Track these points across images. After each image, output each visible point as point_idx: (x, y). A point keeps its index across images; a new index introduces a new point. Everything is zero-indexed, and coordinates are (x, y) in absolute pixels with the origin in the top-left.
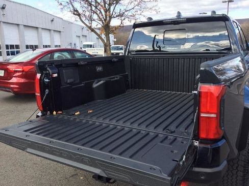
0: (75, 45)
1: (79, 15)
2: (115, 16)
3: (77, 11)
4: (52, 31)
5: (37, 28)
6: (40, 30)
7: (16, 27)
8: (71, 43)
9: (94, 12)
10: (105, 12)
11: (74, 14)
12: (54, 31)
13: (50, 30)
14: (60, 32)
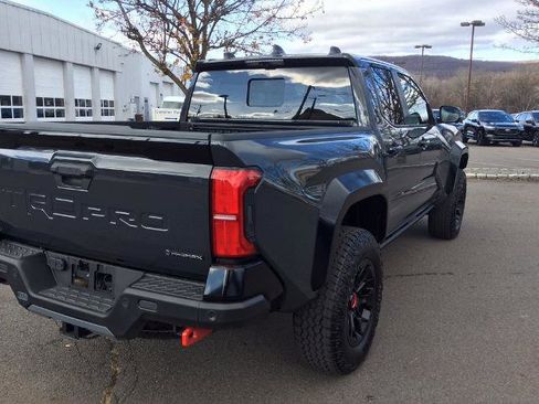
0: (146, 101)
1: (140, 39)
2: (217, 45)
3: (135, 31)
4: (96, 71)
5: (63, 62)
6: (69, 66)
7: (17, 58)
8: (137, 98)
9: (171, 35)
10: (194, 36)
11: (130, 37)
12: (101, 69)
13: (91, 68)
14: (114, 72)
